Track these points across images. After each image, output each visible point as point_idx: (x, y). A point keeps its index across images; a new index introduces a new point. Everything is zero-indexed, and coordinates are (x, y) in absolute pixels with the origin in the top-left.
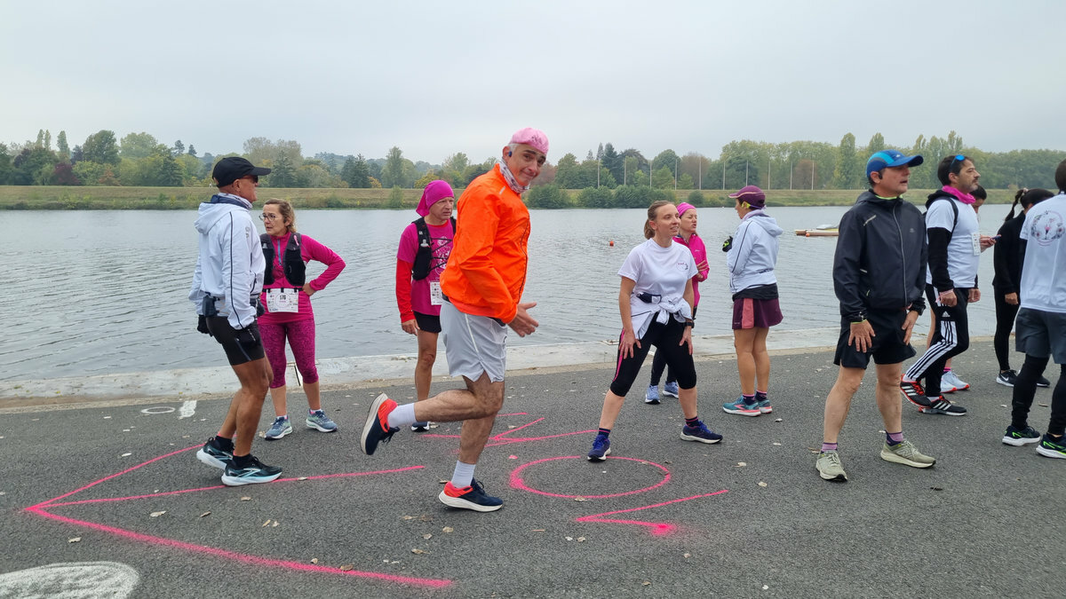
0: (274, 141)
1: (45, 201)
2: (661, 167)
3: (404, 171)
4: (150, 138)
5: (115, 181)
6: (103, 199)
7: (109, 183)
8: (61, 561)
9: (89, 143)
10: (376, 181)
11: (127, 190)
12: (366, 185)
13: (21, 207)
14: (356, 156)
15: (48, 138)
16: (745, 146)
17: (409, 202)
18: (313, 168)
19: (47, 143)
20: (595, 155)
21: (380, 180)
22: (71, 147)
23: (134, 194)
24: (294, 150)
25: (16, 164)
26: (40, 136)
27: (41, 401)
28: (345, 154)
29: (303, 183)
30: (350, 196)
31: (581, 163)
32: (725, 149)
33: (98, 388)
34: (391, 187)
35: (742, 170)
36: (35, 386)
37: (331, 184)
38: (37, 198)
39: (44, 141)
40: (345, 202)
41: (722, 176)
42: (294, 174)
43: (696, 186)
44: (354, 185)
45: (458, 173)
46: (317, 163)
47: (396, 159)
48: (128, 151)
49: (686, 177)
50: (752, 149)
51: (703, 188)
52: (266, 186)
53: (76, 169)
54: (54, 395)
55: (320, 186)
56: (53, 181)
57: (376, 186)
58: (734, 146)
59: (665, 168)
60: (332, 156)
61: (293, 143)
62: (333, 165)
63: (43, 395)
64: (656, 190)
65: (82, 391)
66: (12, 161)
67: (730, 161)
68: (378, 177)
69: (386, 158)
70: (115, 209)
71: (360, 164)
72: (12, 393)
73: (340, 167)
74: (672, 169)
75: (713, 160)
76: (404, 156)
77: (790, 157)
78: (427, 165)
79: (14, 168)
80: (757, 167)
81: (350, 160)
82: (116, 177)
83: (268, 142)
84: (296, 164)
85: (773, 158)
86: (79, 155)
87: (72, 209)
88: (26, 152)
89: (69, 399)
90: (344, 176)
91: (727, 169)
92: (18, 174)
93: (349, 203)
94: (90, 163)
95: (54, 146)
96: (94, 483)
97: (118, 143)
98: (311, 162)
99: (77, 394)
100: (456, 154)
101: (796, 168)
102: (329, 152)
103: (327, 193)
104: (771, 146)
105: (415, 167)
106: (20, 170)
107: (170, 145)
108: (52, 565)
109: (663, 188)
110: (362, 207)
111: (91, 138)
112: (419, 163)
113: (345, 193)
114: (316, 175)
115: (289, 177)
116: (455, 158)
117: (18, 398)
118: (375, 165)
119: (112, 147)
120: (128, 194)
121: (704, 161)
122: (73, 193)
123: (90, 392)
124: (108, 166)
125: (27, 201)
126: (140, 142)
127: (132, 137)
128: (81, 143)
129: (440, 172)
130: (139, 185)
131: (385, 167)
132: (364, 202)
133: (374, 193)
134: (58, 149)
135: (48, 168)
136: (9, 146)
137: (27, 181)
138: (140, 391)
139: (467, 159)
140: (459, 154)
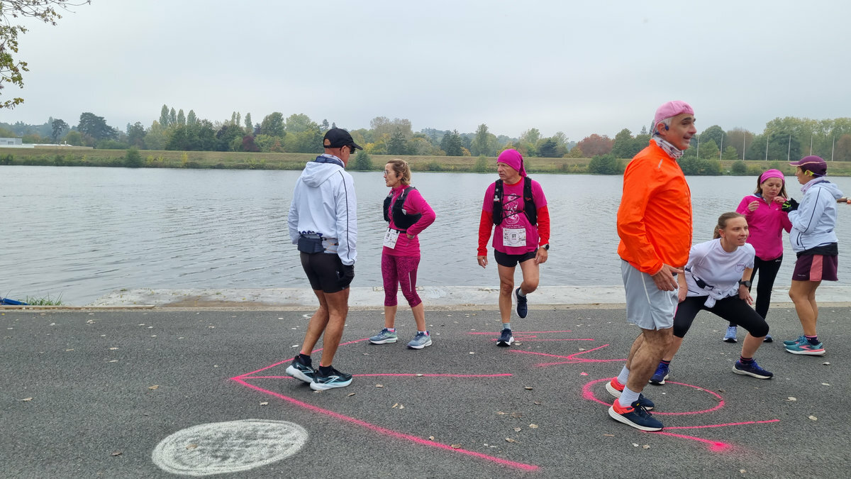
0: (392, 120)
1: (236, 163)
2: (707, 140)
3: (489, 143)
4: (306, 117)
5: (281, 149)
6: (274, 162)
7: (277, 150)
8: (256, 418)
9: (265, 122)
10: (466, 151)
11: (290, 156)
12: (459, 153)
13: (220, 167)
14: (452, 131)
15: (239, 118)
16: (788, 122)
17: (491, 167)
18: (420, 140)
19: (238, 122)
20: (648, 131)
21: (470, 150)
22: (254, 124)
23: (294, 159)
24: (406, 126)
25: (218, 136)
26: (234, 116)
27: (233, 304)
28: (444, 130)
29: (412, 152)
30: (447, 162)
31: (635, 137)
32: (769, 125)
33: (270, 297)
34: (478, 155)
35: (785, 144)
36: (229, 293)
37: (433, 153)
38: (230, 161)
39: (236, 120)
40: (442, 167)
41: (765, 148)
42: (406, 145)
43: (740, 157)
44: (450, 153)
45: (532, 144)
46: (423, 136)
47: (483, 133)
48: (291, 127)
49: (731, 149)
50: (795, 125)
51: (747, 158)
52: (385, 153)
53: (256, 140)
54: (242, 300)
55: (424, 154)
56: (241, 148)
57: (467, 155)
58: (778, 122)
59: (712, 142)
60: (434, 131)
61: (405, 121)
62: (434, 138)
63: (234, 300)
64: (702, 161)
65: (260, 300)
66: (216, 134)
67: (773, 136)
68: (468, 147)
69: (475, 133)
70: (281, 169)
71: (455, 137)
72: (215, 297)
73: (440, 139)
74: (718, 143)
75: (756, 135)
76: (490, 131)
77: (833, 133)
78: (507, 138)
79: (217, 139)
80: (799, 140)
81: (448, 134)
82: (282, 146)
83: (388, 120)
84: (407, 137)
85: (816, 133)
86: (259, 130)
87: (253, 169)
88: (225, 128)
89: (251, 304)
90: (443, 146)
91: (770, 142)
92: (219, 143)
93: (446, 167)
94: (265, 135)
95: (243, 124)
96: (275, 365)
97: (285, 122)
98: (418, 136)
99: (257, 301)
100: (531, 129)
101: (838, 142)
102: (432, 128)
103: (429, 160)
104: (814, 122)
105: (497, 139)
106: (220, 141)
107: (320, 123)
108: (250, 420)
109: (708, 158)
110: (455, 170)
111: (267, 118)
112: (501, 137)
113: (443, 160)
114: (422, 146)
115: (403, 147)
116: (529, 133)
117: (218, 301)
118: (466, 138)
119: (280, 124)
120: (290, 159)
121: (748, 135)
122: (254, 157)
123: (265, 300)
124: (277, 138)
125: (223, 163)
126: (299, 120)
127: (294, 117)
128: (260, 122)
129: (517, 144)
130: (297, 152)
131: (474, 139)
132: (457, 167)
133: (466, 159)
134: (245, 126)
135: (238, 139)
136: (214, 123)
137: (224, 148)
138: (297, 302)
139: (539, 133)
140: (533, 130)
